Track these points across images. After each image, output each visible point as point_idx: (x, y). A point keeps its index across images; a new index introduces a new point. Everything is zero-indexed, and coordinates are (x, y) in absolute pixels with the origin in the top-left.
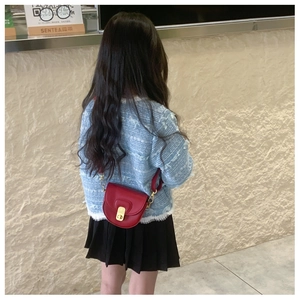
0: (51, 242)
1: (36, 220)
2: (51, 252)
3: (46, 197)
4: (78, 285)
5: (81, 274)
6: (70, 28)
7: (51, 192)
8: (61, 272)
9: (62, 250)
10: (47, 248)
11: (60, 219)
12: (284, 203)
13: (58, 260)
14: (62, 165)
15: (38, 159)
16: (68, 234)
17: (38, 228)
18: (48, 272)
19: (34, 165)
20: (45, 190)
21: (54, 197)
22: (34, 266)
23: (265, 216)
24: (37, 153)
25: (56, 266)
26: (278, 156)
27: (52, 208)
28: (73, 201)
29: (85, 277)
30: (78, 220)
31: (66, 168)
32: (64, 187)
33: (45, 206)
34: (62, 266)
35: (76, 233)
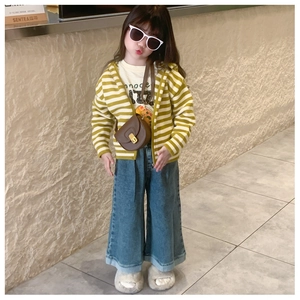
0: (30, 219)
1: (18, 200)
2: (29, 230)
3: (25, 178)
4: (51, 255)
5: (54, 245)
6: (36, 16)
7: (29, 173)
8: (39, 245)
9: (38, 226)
10: (26, 226)
11: (38, 197)
13: (35, 235)
14: (36, 147)
15: (18, 143)
16: (43, 210)
17: (20, 208)
18: (28, 248)
19: (15, 149)
21: (31, 177)
22: (18, 244)
24: (18, 137)
25: (34, 241)
27: (30, 188)
28: (45, 179)
29: (56, 247)
30: (50, 196)
31: (39, 149)
32: (39, 167)
33: (25, 186)
34: (39, 240)
35: (49, 208)
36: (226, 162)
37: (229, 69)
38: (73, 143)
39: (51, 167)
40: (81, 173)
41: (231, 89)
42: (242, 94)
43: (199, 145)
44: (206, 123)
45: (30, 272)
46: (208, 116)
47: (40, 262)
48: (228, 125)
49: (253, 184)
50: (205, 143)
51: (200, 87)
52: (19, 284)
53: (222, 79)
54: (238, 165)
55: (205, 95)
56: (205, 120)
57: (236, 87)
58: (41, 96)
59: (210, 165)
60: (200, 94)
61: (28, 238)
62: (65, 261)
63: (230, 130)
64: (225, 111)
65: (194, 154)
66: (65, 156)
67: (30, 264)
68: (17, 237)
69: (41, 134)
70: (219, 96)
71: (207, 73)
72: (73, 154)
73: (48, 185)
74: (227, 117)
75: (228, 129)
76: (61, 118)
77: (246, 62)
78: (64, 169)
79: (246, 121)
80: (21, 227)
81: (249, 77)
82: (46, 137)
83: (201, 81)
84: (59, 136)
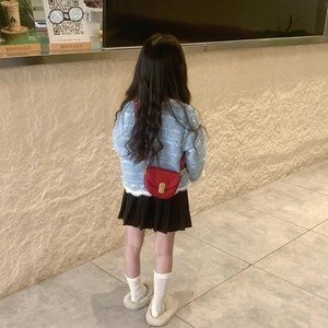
0: (63, 221)
1: (54, 203)
2: (63, 229)
3: (61, 184)
4: (81, 254)
5: (83, 246)
6: (81, 45)
7: (65, 180)
8: (70, 245)
9: (71, 227)
10: (60, 226)
11: (72, 202)
12: (215, 182)
13: (68, 235)
14: (74, 158)
15: (57, 153)
16: (76, 214)
17: (55, 210)
18: (60, 246)
19: (54, 158)
20: (61, 179)
21: (67, 184)
22: (51, 242)
23: (203, 191)
24: (57, 148)
25: (66, 240)
26: (213, 147)
27: (66, 194)
28: (80, 187)
29: (86, 248)
30: (83, 202)
31: (76, 160)
32: (75, 175)
33: (61, 192)
34: (71, 240)
35: (82, 213)
36: (257, 187)
37: (265, 101)
38: (107, 157)
39: (86, 177)
40: (113, 184)
41: (266, 120)
42: (278, 125)
43: (230, 169)
44: (239, 150)
45: (61, 268)
46: (241, 143)
47: (70, 260)
48: (261, 153)
49: (279, 209)
50: (236, 167)
51: (235, 116)
52: (50, 277)
53: (257, 110)
54: (269, 191)
55: (239, 124)
56: (238, 146)
57: (272, 118)
58: (81, 114)
59: (241, 189)
60: (234, 122)
61: (60, 237)
62: (93, 261)
63: (263, 158)
64: (259, 140)
65: (225, 177)
66: (99, 169)
67: (61, 260)
68: (50, 236)
69: (79, 147)
70: (254, 126)
71: (242, 104)
72: (106, 167)
73: (82, 192)
74: (260, 145)
75: (261, 157)
76: (98, 135)
77: (283, 96)
78: (98, 179)
79: (280, 151)
80: (55, 227)
81: (285, 110)
82: (83, 150)
83: (236, 110)
84: (94, 151)
